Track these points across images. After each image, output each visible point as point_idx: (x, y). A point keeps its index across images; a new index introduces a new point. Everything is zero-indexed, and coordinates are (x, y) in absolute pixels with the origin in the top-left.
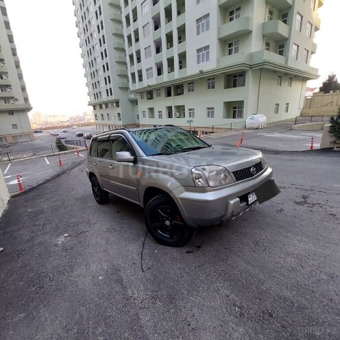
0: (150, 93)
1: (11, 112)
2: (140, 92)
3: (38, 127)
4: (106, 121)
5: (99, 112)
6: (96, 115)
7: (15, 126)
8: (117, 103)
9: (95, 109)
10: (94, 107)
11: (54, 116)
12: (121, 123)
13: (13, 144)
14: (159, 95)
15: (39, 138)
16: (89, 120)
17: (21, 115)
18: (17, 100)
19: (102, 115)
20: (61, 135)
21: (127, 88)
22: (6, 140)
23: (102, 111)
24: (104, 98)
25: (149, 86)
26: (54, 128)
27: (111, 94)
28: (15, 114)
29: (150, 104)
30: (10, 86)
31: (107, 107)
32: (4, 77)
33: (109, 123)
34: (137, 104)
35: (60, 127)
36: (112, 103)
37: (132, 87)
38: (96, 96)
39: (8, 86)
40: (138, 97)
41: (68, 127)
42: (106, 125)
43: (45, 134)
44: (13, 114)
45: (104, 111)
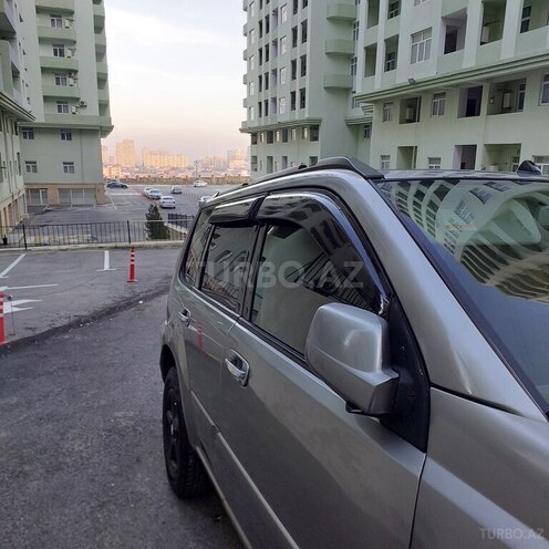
0: (411, 106)
1: (67, 133)
2: (382, 101)
3: (122, 176)
5: (265, 150)
6: (254, 159)
7: (69, 166)
8: (314, 128)
9: (254, 142)
10: (254, 135)
11: (161, 154)
13: (59, 207)
14: (438, 110)
15: (116, 199)
16: (236, 170)
17: (86, 140)
18: (83, 106)
19: (270, 158)
20: (166, 198)
21: (348, 90)
22: (45, 197)
23: (271, 150)
24: (284, 113)
25: (413, 83)
26: (155, 181)
27: (303, 106)
28: (76, 139)
29: (408, 135)
30: (76, 71)
31: (285, 140)
32: (68, 52)
34: (367, 135)
35: (168, 181)
36: (300, 127)
37: (361, 85)
38: (264, 107)
39: (72, 73)
40: (373, 115)
41: (186, 181)
43: (130, 192)
44: (69, 138)
45: (278, 149)
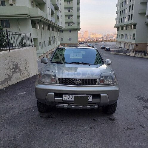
1: (70, 31)
4: (124, 40)
5: (121, 32)
6: (118, 35)
7: (70, 39)
8: (135, 25)
9: (118, 30)
10: (118, 28)
12: (134, 41)
17: (74, 32)
18: (74, 24)
19: (122, 34)
24: (126, 21)
27: (132, 19)
28: (72, 32)
30: (72, 15)
31: (126, 29)
32: (71, 10)
33: (126, 41)
35: (95, 42)
36: (131, 25)
38: (121, 20)
42: (123, 42)
44: (70, 32)
45: (124, 32)
